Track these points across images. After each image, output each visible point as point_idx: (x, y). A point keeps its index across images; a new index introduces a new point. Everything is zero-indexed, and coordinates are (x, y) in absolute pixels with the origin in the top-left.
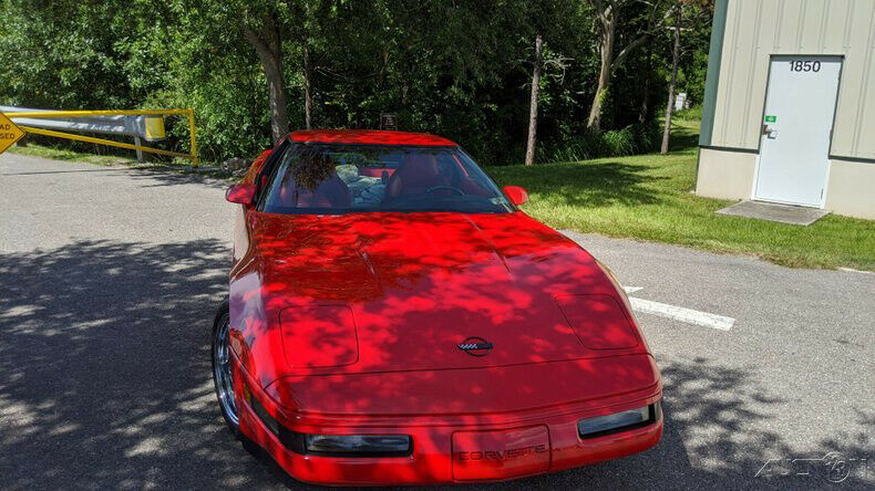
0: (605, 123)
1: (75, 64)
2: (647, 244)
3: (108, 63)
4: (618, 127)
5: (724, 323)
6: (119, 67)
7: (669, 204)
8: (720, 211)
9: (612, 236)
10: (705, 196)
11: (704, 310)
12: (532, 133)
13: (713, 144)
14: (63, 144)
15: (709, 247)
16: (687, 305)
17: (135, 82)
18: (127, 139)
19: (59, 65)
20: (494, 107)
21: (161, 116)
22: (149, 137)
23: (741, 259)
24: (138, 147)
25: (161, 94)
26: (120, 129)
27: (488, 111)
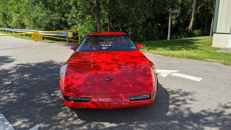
0: (194, 28)
1: (57, 20)
2: (189, 60)
3: (63, 19)
4: (197, 29)
5: (198, 79)
6: (66, 20)
7: (201, 50)
8: (217, 51)
9: (179, 58)
10: (214, 47)
11: (195, 76)
12: (169, 31)
13: (217, 32)
14: (52, 39)
15: (206, 60)
16: (191, 75)
17: (69, 24)
18: (65, 37)
19: (53, 20)
20: (159, 25)
21: (72, 31)
22: (69, 37)
23: (214, 64)
24: (67, 39)
25: (75, 26)
26: (64, 35)
27: (158, 26)
